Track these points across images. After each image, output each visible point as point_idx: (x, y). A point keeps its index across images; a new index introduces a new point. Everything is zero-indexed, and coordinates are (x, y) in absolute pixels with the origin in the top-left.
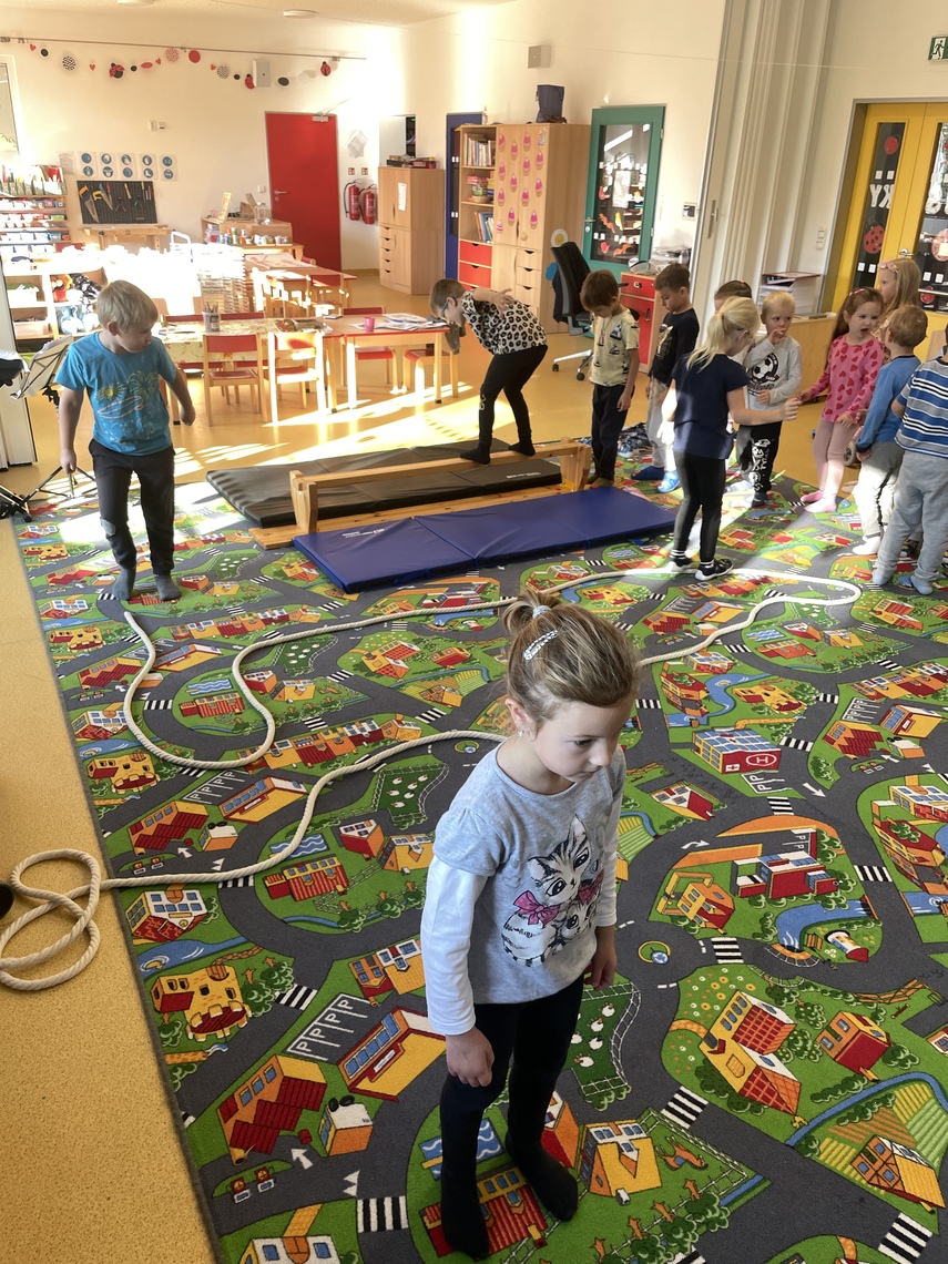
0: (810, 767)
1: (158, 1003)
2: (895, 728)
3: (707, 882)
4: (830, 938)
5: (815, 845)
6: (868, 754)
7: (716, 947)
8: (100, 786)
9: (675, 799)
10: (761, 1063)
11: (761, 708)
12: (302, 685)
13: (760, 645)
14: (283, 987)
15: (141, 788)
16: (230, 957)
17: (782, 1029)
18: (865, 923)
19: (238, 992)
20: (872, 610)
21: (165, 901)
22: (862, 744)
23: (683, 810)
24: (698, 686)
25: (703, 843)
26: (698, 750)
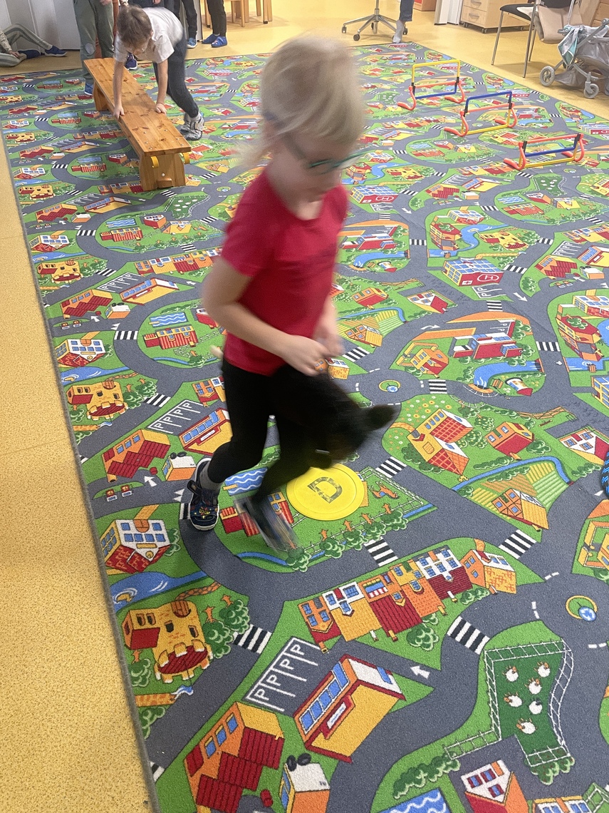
0: (521, 283)
1: (70, 400)
2: (588, 260)
3: (433, 349)
4: (508, 382)
5: (512, 329)
6: (564, 276)
7: (430, 384)
8: (45, 278)
9: (423, 301)
10: (446, 447)
11: (496, 247)
12: (183, 224)
13: (506, 206)
14: (149, 394)
15: (70, 281)
16: (118, 377)
17: (464, 430)
18: (535, 374)
19: (121, 396)
20: (593, 186)
21: (79, 345)
22: (562, 270)
23: (428, 307)
24: (456, 232)
25: (436, 327)
26: (446, 272)
